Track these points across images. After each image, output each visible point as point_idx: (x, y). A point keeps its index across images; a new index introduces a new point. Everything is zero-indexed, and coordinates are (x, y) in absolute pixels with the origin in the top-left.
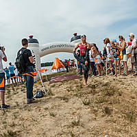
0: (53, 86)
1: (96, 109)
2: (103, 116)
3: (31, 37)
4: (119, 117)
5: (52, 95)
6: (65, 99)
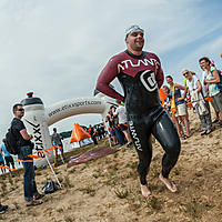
0: (72, 172)
1: (138, 203)
2: (149, 214)
3: (30, 95)
4: (175, 213)
5: (71, 186)
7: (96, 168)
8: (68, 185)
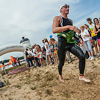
0: (10, 78)
1: (41, 92)
2: (46, 96)
4: (58, 96)
5: (10, 84)
6: (18, 87)
7: (21, 76)
8: (8, 84)
